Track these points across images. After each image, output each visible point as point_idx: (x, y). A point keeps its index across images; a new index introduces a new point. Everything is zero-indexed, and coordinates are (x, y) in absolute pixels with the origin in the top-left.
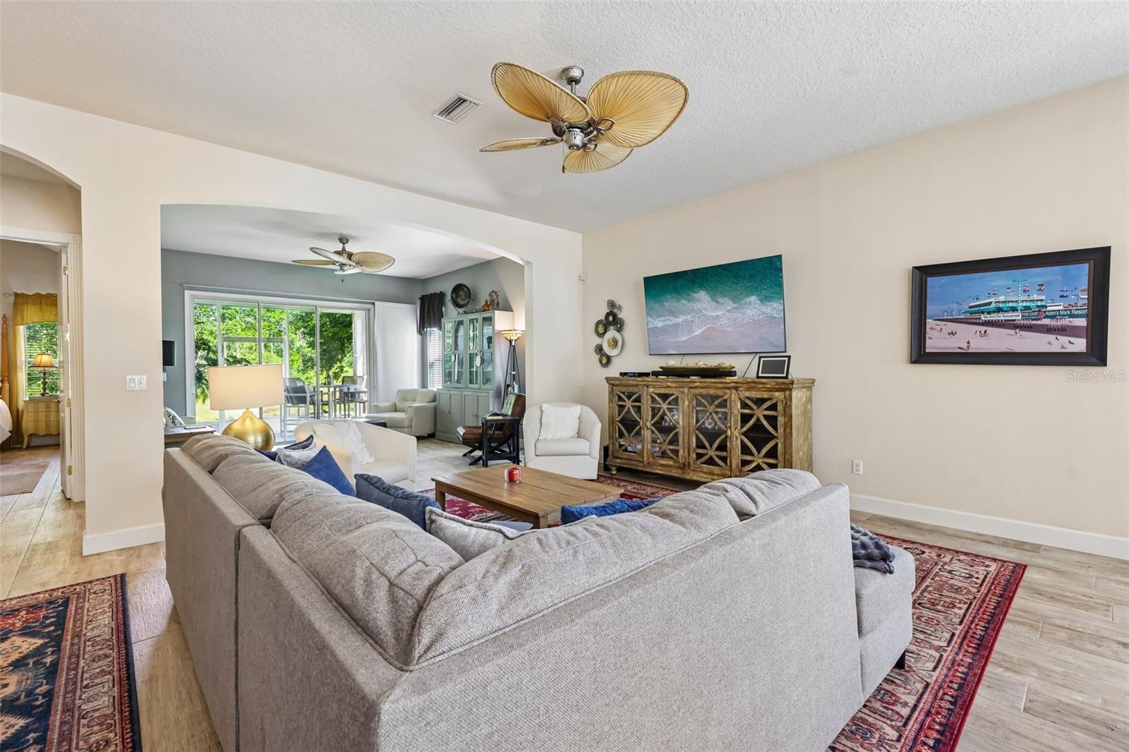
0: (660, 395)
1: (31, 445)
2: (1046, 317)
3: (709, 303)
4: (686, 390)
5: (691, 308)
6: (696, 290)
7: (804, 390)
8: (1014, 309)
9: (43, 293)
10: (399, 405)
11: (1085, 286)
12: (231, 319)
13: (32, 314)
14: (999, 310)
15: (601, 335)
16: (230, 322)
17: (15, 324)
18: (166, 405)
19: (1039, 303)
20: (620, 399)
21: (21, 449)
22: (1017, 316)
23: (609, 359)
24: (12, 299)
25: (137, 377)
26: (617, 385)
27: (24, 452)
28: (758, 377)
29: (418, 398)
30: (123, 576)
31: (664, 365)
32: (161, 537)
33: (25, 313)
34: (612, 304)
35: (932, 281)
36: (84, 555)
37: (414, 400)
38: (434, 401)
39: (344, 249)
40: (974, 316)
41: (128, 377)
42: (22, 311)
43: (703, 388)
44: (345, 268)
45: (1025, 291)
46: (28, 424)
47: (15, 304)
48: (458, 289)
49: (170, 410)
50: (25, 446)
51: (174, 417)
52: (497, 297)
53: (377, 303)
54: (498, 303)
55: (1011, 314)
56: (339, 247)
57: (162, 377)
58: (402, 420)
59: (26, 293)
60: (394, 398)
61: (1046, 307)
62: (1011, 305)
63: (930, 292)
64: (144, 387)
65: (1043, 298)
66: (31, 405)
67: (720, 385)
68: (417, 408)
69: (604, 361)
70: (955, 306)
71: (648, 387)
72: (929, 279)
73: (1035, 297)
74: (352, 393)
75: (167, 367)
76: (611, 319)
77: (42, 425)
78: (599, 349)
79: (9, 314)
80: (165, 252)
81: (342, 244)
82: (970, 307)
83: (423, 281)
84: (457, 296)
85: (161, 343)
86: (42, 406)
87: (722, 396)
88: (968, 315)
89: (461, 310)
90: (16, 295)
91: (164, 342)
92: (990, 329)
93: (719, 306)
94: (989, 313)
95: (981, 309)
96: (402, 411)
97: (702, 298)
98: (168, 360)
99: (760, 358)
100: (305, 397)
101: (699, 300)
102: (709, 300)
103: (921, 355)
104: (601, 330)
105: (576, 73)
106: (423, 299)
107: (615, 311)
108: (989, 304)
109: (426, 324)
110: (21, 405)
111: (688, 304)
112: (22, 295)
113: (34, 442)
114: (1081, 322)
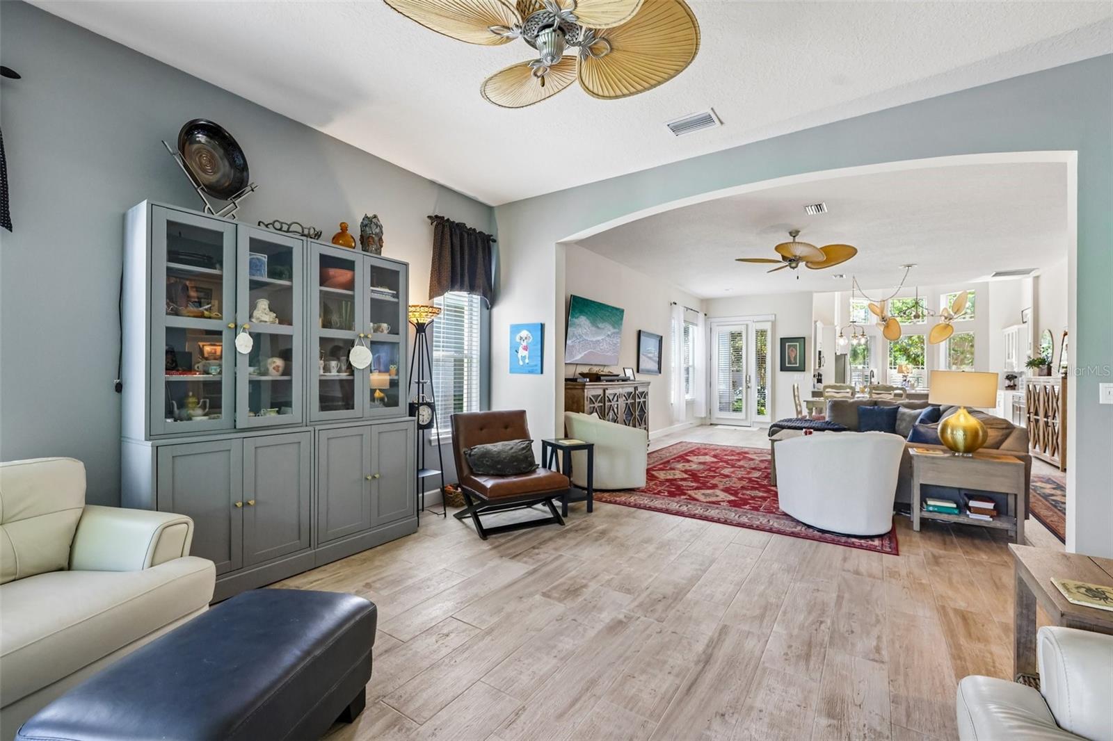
6: (576, 316)
14: (650, 353)
20: (591, 401)
22: (652, 355)
40: (647, 354)
101: (580, 325)
102: (590, 325)
114: (658, 360)
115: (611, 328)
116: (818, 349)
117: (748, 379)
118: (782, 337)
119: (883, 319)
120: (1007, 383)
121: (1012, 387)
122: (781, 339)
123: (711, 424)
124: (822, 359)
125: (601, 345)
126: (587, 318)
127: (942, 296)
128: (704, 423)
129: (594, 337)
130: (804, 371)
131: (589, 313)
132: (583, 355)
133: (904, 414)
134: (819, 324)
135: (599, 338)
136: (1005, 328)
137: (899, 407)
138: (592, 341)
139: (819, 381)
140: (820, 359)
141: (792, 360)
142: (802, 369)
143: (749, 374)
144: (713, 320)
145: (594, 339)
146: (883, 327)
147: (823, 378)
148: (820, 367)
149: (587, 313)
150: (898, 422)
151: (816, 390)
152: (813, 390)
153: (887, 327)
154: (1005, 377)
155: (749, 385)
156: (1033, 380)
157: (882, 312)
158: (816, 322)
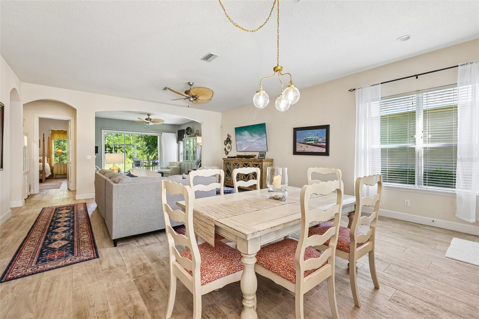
0: (235, 163)
1: (56, 177)
2: (318, 143)
3: (249, 136)
4: (241, 162)
5: (241, 138)
6: (243, 131)
7: (269, 162)
8: (312, 140)
9: (60, 130)
10: (169, 167)
11: (325, 135)
12: (120, 136)
13: (57, 137)
14: (310, 141)
15: (226, 145)
16: (120, 137)
17: (52, 140)
18: (96, 165)
19: (317, 139)
20: (226, 165)
21: (53, 179)
22: (313, 142)
23: (228, 153)
24: (51, 132)
25: (89, 156)
26: (226, 160)
27: (54, 180)
28: (259, 158)
29: (175, 165)
30: (85, 203)
31: (238, 155)
32: (94, 196)
33: (55, 136)
34: (228, 135)
35: (297, 132)
36: (76, 199)
37: (174, 165)
38: (180, 166)
39: (149, 118)
40: (305, 142)
41: (87, 156)
42: (54, 136)
43: (244, 161)
44: (149, 123)
45: (315, 136)
46: (55, 171)
47: (52, 133)
48: (188, 128)
49: (97, 166)
50: (54, 178)
51: (98, 168)
52: (199, 132)
53: (163, 133)
54: (199, 134)
55: (312, 142)
56: (147, 117)
57: (95, 157)
58: (169, 172)
59: (55, 130)
60: (168, 165)
61: (318, 140)
62: (312, 139)
63: (297, 135)
64: (90, 159)
65: (318, 137)
66: (56, 165)
67: (248, 161)
68: (174, 168)
69: (226, 153)
70: (302, 139)
71: (232, 161)
72: (297, 131)
73: (316, 137)
74: (156, 163)
75: (97, 154)
76: (228, 140)
77: (59, 171)
78: (225, 149)
79: (50, 137)
80: (96, 118)
81: (148, 116)
82: (305, 139)
83: (179, 126)
84: (188, 131)
85: (95, 147)
86: (59, 165)
88: (304, 142)
89: (188, 136)
90: (52, 131)
91: (96, 147)
92: (308, 146)
93: (253, 137)
94: (308, 141)
95: (306, 140)
96: (169, 169)
97: (246, 134)
98: (96, 152)
99: (260, 153)
100: (140, 164)
101: (245, 135)
102: (249, 135)
103: (295, 153)
104: (226, 143)
105: (191, 84)
106: (179, 131)
107: (229, 137)
108: (308, 139)
109: (179, 140)
110: (53, 166)
111: (240, 137)
112: (54, 130)
113: (57, 177)
114: (325, 144)
115: (258, 136)
125: (254, 143)
126: (248, 132)
129: (251, 140)
131: (249, 130)
132: (246, 148)
135: (253, 141)
138: (250, 142)
145: (251, 141)
149: (248, 130)
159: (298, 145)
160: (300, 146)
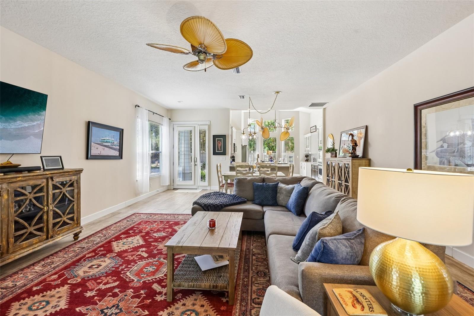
2: (114, 145)
8: (109, 142)
11: (119, 138)
14: (107, 142)
19: (113, 141)
22: (109, 144)
40: (102, 143)
45: (111, 137)
65: (114, 140)
70: (98, 139)
72: (93, 127)
82: (102, 140)
87: (40, 185)
92: (105, 148)
94: (105, 142)
99: (41, 157)
103: (89, 157)
108: (105, 139)
114: (118, 147)
116: (233, 142)
117: (195, 160)
118: (214, 135)
119: (262, 128)
120: (306, 159)
121: (307, 160)
122: (213, 136)
123: (174, 189)
124: (236, 148)
127: (282, 120)
128: (170, 189)
130: (226, 155)
133: (281, 188)
134: (234, 129)
136: (305, 135)
137: (278, 183)
139: (234, 160)
140: (234, 148)
141: (220, 149)
142: (224, 153)
143: (196, 157)
144: (174, 123)
146: (262, 132)
147: (235, 158)
148: (234, 152)
150: (278, 195)
151: (232, 166)
152: (230, 166)
153: (263, 132)
154: (305, 156)
155: (196, 163)
156: (330, 159)
157: (262, 125)
158: (232, 128)
159: (93, 146)
160: (96, 147)
